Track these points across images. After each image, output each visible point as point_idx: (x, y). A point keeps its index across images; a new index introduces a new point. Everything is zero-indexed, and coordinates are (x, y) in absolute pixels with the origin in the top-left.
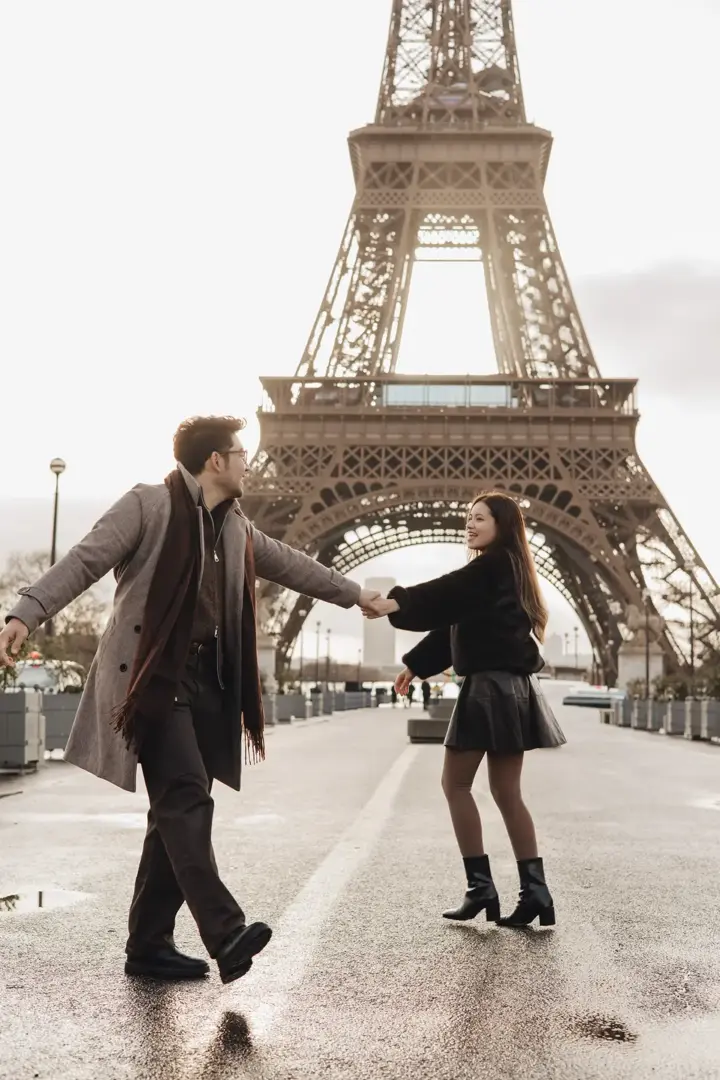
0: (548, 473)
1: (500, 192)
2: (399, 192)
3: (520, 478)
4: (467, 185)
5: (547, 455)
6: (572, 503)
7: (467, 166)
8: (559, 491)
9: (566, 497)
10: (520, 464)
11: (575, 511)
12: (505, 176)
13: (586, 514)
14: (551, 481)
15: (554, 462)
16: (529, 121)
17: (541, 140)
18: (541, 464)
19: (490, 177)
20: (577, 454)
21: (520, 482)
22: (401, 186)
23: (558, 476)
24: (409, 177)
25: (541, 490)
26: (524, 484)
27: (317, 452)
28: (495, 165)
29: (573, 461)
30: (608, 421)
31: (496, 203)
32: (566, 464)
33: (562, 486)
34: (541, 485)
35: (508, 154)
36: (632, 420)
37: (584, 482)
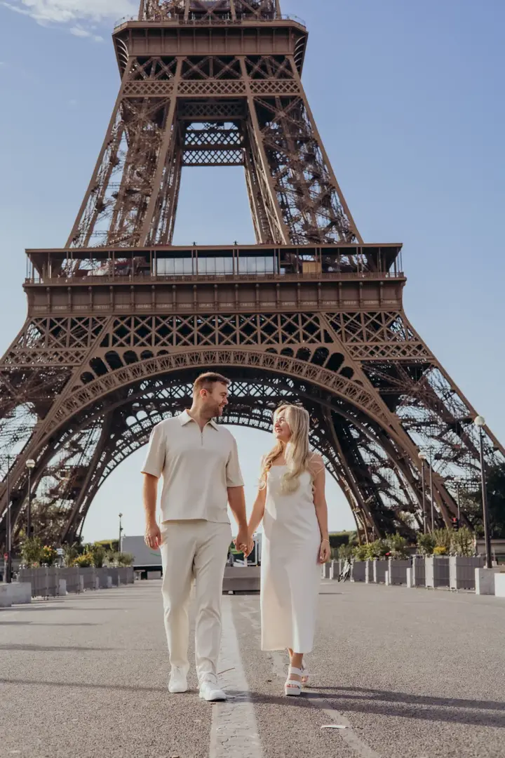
0: (318, 337)
1: (259, 81)
2: (164, 82)
3: (291, 342)
4: (227, 76)
5: (317, 320)
6: (344, 365)
7: (228, 59)
8: (331, 353)
9: (338, 358)
10: (290, 329)
11: (348, 372)
12: (263, 67)
13: (359, 375)
14: (323, 344)
15: (324, 326)
16: (284, 17)
17: (297, 35)
18: (311, 328)
19: (249, 69)
20: (346, 318)
21: (291, 346)
22: (165, 77)
23: (328, 340)
24: (173, 70)
25: (312, 353)
26: (295, 348)
27: (86, 323)
28: (253, 59)
29: (343, 326)
30: (375, 285)
31: (255, 91)
32: (336, 327)
33: (333, 348)
34: (313, 348)
35: (266, 49)
36: (398, 284)
37: (355, 344)
